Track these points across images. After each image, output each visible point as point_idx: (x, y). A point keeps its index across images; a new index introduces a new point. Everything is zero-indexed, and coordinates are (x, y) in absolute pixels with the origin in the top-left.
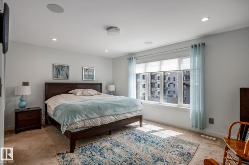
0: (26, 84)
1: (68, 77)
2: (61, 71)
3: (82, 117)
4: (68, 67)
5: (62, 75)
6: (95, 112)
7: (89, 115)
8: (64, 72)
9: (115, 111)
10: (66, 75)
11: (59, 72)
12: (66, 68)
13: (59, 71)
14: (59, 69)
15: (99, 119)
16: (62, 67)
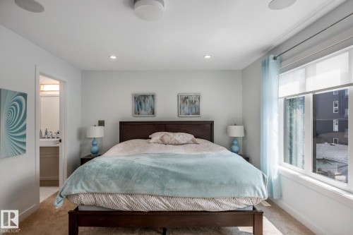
0: (101, 123)
1: (153, 113)
2: (143, 104)
3: (89, 187)
4: (153, 96)
5: (145, 110)
6: (116, 182)
7: (102, 186)
8: (147, 105)
9: (163, 188)
10: (150, 110)
11: (141, 105)
12: (151, 98)
13: (140, 103)
14: (140, 101)
15: (122, 198)
16: (145, 96)
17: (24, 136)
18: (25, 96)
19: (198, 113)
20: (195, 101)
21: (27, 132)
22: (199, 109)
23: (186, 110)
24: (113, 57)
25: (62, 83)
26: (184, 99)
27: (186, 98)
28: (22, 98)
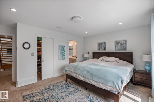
1: (105, 49)
8: (102, 46)
10: (103, 48)
11: (100, 47)
14: (100, 45)
17: (65, 55)
18: (65, 46)
19: (125, 49)
20: (123, 44)
21: (65, 54)
22: (125, 47)
23: (119, 47)
24: (86, 32)
25: (77, 42)
26: (117, 43)
27: (118, 42)
28: (64, 47)
